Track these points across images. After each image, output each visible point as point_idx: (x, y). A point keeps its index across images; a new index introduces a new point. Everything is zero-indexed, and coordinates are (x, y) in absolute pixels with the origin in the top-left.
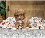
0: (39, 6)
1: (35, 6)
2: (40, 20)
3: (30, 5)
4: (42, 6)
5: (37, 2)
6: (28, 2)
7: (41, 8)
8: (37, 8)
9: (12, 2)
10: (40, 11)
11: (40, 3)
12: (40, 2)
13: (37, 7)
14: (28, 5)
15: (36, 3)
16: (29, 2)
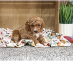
0: (46, 9)
1: (41, 9)
2: (49, 33)
3: (32, 9)
4: (52, 10)
5: (43, 3)
6: (28, 4)
7: (50, 14)
8: (45, 13)
9: (3, 3)
10: (48, 18)
11: (49, 5)
12: (48, 3)
13: (43, 12)
14: (29, 8)
15: (42, 5)
16: (31, 4)
